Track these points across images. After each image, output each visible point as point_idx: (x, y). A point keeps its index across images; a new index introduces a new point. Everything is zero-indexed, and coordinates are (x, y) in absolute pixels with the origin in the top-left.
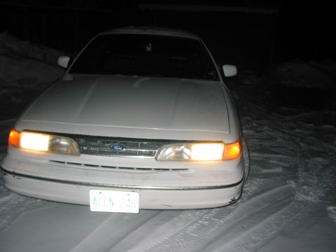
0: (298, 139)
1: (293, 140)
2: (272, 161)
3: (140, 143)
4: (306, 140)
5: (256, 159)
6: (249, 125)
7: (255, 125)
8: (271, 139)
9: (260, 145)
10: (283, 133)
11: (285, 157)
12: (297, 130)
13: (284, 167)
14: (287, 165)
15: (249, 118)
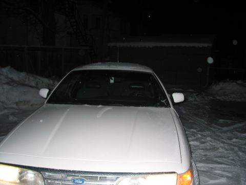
0: (236, 149)
1: (232, 150)
2: (216, 171)
3: (99, 176)
4: (243, 149)
5: (202, 169)
6: (195, 136)
7: (200, 136)
8: (214, 149)
9: (205, 155)
10: (223, 143)
11: (228, 166)
12: (234, 140)
13: (228, 177)
14: (230, 175)
15: (195, 130)
